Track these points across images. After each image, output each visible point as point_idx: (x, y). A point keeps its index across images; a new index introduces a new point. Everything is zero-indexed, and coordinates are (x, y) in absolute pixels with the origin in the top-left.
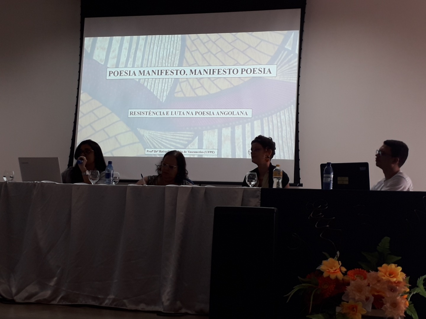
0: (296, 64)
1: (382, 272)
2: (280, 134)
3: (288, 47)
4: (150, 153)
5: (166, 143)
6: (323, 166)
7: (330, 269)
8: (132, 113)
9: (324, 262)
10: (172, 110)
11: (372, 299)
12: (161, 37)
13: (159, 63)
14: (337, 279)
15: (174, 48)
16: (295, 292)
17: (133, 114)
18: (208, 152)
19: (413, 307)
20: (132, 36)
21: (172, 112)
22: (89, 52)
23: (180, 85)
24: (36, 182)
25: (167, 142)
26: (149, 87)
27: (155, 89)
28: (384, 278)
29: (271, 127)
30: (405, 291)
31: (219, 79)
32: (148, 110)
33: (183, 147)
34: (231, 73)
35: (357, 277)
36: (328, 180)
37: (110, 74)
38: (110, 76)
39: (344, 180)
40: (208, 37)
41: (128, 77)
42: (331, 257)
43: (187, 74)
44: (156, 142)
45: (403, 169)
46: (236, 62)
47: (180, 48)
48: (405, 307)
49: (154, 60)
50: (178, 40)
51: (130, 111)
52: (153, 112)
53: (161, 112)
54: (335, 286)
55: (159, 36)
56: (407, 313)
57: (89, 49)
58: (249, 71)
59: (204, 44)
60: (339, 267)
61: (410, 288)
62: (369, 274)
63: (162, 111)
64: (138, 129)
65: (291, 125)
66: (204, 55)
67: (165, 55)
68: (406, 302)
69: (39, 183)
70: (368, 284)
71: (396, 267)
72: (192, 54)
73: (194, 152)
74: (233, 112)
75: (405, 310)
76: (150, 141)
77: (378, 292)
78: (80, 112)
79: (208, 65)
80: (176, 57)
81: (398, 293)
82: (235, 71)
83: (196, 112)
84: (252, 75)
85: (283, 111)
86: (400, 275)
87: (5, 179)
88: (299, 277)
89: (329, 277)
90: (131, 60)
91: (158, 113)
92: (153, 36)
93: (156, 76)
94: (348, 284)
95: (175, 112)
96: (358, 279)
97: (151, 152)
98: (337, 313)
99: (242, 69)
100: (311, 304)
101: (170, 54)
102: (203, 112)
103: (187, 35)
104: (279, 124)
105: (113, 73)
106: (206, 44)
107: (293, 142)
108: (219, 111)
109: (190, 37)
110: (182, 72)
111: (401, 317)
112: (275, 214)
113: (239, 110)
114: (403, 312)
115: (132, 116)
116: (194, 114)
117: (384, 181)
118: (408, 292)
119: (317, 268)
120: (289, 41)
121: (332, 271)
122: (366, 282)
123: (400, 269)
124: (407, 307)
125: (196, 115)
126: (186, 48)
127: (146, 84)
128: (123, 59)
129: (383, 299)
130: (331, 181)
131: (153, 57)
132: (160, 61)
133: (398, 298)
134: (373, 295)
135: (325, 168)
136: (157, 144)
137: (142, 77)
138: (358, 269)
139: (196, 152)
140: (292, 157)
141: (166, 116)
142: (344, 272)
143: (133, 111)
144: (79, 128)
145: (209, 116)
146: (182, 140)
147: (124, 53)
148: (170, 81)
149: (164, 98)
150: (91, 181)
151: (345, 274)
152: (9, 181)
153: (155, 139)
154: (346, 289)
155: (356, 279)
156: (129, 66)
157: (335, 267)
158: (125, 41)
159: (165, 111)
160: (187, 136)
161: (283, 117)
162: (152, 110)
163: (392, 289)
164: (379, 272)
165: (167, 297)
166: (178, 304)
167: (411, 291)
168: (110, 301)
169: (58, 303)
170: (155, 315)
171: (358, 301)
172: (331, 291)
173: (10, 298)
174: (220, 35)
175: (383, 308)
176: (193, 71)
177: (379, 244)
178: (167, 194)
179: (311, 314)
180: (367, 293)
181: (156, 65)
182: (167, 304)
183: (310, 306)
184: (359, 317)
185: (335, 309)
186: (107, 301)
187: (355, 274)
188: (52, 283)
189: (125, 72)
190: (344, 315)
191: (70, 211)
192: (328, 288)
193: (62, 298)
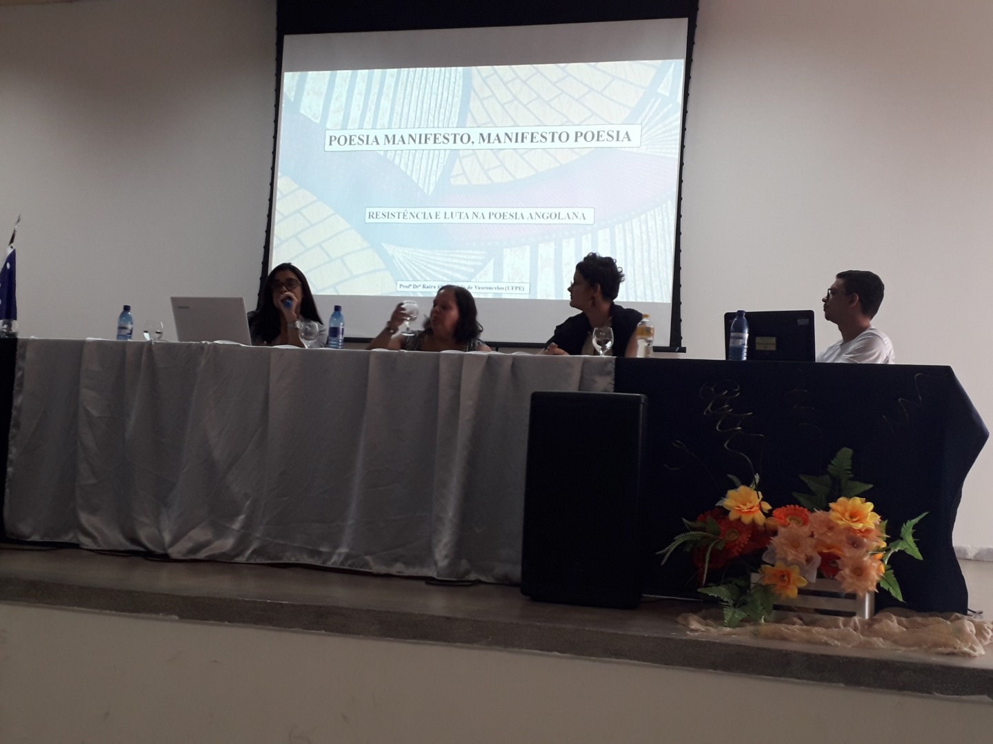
0: (679, 123)
1: (838, 512)
2: (646, 254)
3: (663, 90)
4: (405, 289)
5: (434, 270)
6: (729, 317)
7: (741, 506)
8: (371, 214)
9: (731, 493)
10: (446, 210)
11: (818, 560)
12: (425, 72)
13: (422, 122)
14: (754, 524)
15: (450, 93)
16: (677, 546)
17: (375, 216)
18: (513, 288)
19: (893, 576)
20: (371, 70)
21: (445, 213)
22: (292, 99)
23: (461, 162)
24: (204, 342)
25: (438, 269)
26: (403, 167)
27: (414, 169)
28: (840, 522)
29: (629, 241)
30: (879, 547)
31: (533, 151)
32: (402, 210)
33: (466, 279)
34: (555, 140)
35: (790, 519)
37: (331, 141)
38: (331, 144)
39: (768, 344)
40: (513, 70)
41: (364, 147)
42: (743, 484)
43: (473, 142)
44: (416, 268)
45: (875, 323)
46: (565, 120)
47: (461, 93)
48: (878, 575)
49: (412, 114)
50: (457, 78)
51: (368, 210)
52: (411, 213)
53: (425, 213)
54: (750, 536)
55: (421, 69)
56: (882, 585)
57: (293, 94)
58: (589, 136)
59: (505, 84)
60: (758, 503)
61: (888, 541)
62: (814, 514)
63: (427, 211)
64: (383, 244)
65: (667, 238)
66: (506, 106)
67: (433, 105)
68: (880, 565)
69: (210, 345)
70: (810, 533)
71: (862, 503)
72: (483, 105)
73: (487, 288)
74: (559, 213)
75: (877, 581)
76: (405, 267)
77: (829, 547)
78: (276, 213)
79: (513, 124)
80: (453, 110)
81: (864, 550)
82: (564, 137)
83: (490, 213)
84: (595, 143)
85: (652, 212)
86: (870, 518)
87: (147, 336)
88: (684, 519)
89: (739, 520)
90: (370, 115)
91: (420, 216)
92: (411, 69)
93: (417, 146)
94: (775, 533)
95: (452, 213)
96: (793, 525)
97: (406, 287)
98: (752, 585)
99: (577, 133)
100: (706, 568)
101: (443, 103)
102: (504, 213)
103: (473, 68)
104: (645, 237)
105: (337, 140)
106: (509, 85)
107: (669, 271)
108: (533, 211)
109: (479, 72)
110: (465, 139)
111: (869, 592)
112: (641, 405)
113: (570, 211)
114: (875, 584)
115: (372, 220)
116: (487, 216)
117: (841, 345)
118: (884, 548)
119: (716, 503)
120: (665, 79)
121: (745, 509)
122: (806, 530)
123: (870, 506)
124: (882, 575)
125: (490, 218)
126: (472, 92)
127: (397, 161)
128: (355, 113)
129: (837, 561)
130: (744, 345)
131: (411, 110)
132: (423, 117)
133: (865, 559)
134: (821, 554)
136: (417, 272)
137: (390, 146)
138: (792, 506)
139: (490, 288)
140: (668, 299)
141: (434, 220)
142: (767, 512)
143: (374, 210)
144: (275, 241)
145: (514, 221)
146: (466, 265)
147: (358, 100)
148: (442, 155)
149: (432, 188)
150: (303, 341)
151: (768, 515)
152: (154, 340)
153: (414, 264)
154: (771, 541)
155: (789, 524)
156: (365, 126)
157: (750, 503)
158: (358, 79)
159: (433, 211)
160: (473, 257)
161: (651, 223)
162: (409, 210)
163: (855, 541)
164: (831, 512)
165: (444, 553)
166: (464, 564)
167: (889, 547)
168: (342, 558)
169: (247, 560)
170: (422, 584)
171: (792, 564)
172: (742, 546)
173: (160, 551)
174: (535, 68)
175: (837, 577)
176: (485, 136)
177: (833, 462)
178: (443, 367)
179: (706, 586)
180: (808, 548)
181: (417, 125)
182: (443, 564)
183: (704, 571)
184: (793, 593)
185: (749, 577)
186: (335, 558)
187: (786, 516)
188: (236, 526)
189: (359, 138)
190: (765, 589)
191: (267, 395)
192: (737, 539)
193: (254, 552)
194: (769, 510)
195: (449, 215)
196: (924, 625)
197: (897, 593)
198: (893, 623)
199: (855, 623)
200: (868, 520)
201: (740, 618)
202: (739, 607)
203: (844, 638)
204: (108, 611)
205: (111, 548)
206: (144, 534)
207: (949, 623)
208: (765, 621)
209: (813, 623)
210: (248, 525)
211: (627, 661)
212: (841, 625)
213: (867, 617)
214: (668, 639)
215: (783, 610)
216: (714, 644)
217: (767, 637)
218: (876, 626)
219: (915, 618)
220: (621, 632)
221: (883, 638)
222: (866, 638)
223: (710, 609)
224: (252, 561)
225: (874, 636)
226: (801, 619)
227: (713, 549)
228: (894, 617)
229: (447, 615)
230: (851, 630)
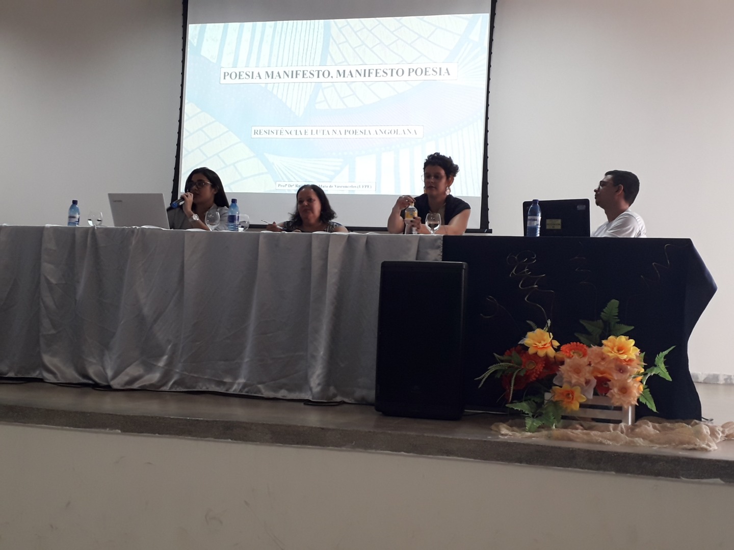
0: (485, 61)
1: (609, 347)
3: (474, 37)
4: (282, 188)
6: (526, 205)
7: (537, 344)
8: (256, 131)
9: (529, 334)
10: (312, 128)
11: (594, 382)
12: (295, 24)
13: (294, 61)
14: (547, 357)
15: (314, 39)
16: (491, 374)
17: (258, 133)
18: (363, 187)
19: (649, 393)
20: (255, 23)
21: (312, 131)
22: (195, 45)
23: (323, 92)
24: (134, 227)
25: (307, 172)
26: (279, 96)
27: (288, 97)
28: (610, 354)
30: (639, 372)
31: (377, 83)
32: (279, 129)
33: (328, 180)
34: (393, 75)
35: (574, 353)
36: (534, 223)
37: (225, 76)
39: (556, 224)
40: (361, 22)
41: (250, 80)
42: (538, 327)
43: (332, 77)
44: (291, 172)
46: (400, 59)
47: (322, 39)
48: (638, 392)
49: (285, 55)
50: (320, 28)
51: (254, 128)
52: (286, 131)
53: (296, 131)
54: (544, 365)
55: (292, 21)
56: (641, 400)
57: (196, 40)
58: (419, 72)
59: (356, 33)
60: (550, 341)
61: (645, 368)
62: (591, 349)
63: (298, 129)
64: (265, 154)
65: (478, 147)
66: (356, 49)
67: (301, 49)
68: (639, 386)
69: (139, 229)
70: (588, 363)
71: (626, 340)
72: (339, 49)
73: (344, 187)
74: (397, 130)
75: (637, 397)
76: (283, 172)
77: (602, 373)
78: (184, 130)
79: (362, 63)
80: (317, 53)
81: (628, 374)
82: (400, 72)
83: (345, 131)
84: (423, 77)
85: (467, 128)
86: (632, 351)
87: (91, 223)
88: (495, 354)
89: (536, 354)
90: (254, 56)
91: (293, 133)
92: (285, 22)
93: (290, 80)
94: (562, 363)
95: (317, 131)
96: (576, 356)
97: (283, 186)
98: (546, 402)
99: (409, 70)
100: (512, 390)
101: (309, 47)
102: (356, 131)
103: (332, 21)
105: (229, 75)
106: (359, 33)
107: (480, 172)
108: (378, 129)
109: (336, 23)
110: (326, 74)
111: (632, 405)
112: (464, 270)
113: (405, 128)
114: (636, 399)
115: (256, 136)
116: (343, 132)
117: (607, 225)
118: (642, 373)
119: (519, 342)
120: (475, 28)
121: (540, 345)
122: (585, 360)
123: (632, 342)
124: (641, 393)
125: (345, 134)
126: (331, 39)
127: (275, 91)
128: (243, 54)
129: (609, 383)
130: (538, 225)
131: (285, 52)
132: (294, 58)
133: (629, 381)
134: (596, 378)
135: (529, 208)
136: (292, 175)
137: (270, 80)
138: (575, 343)
139: (346, 187)
140: (478, 193)
141: (303, 136)
142: (556, 348)
143: (259, 128)
144: (184, 152)
145: (363, 136)
146: (328, 169)
147: (245, 45)
148: (309, 87)
149: (301, 111)
151: (557, 350)
154: (560, 369)
155: (573, 356)
156: (251, 64)
157: (544, 341)
158: (245, 30)
159: (303, 129)
160: (333, 164)
161: (466, 137)
162: (285, 128)
163: (622, 368)
164: (603, 347)
165: (317, 382)
166: (332, 390)
167: (646, 372)
168: (240, 387)
169: (170, 389)
170: (302, 404)
171: (575, 385)
172: (538, 373)
173: (105, 384)
174: (377, 20)
175: (608, 395)
176: (341, 72)
177: (604, 310)
178: (315, 244)
179: (512, 403)
180: (587, 373)
181: (290, 64)
182: (316, 389)
183: (510, 392)
184: (575, 406)
185: (544, 395)
186: (235, 387)
187: (571, 350)
188: (161, 364)
189: (246, 74)
190: (555, 404)
191: (182, 267)
192: (534, 368)
193: (175, 383)
194: (558, 346)
195: (314, 132)
196: (672, 429)
197: (652, 406)
198: (649, 427)
199: (622, 428)
200: (631, 352)
201: (538, 426)
202: (537, 417)
203: (615, 439)
204: (68, 428)
205: (68, 382)
206: (91, 371)
207: (690, 426)
208: (556, 427)
209: (591, 428)
210: (170, 363)
211: (455, 458)
212: (611, 429)
213: (630, 423)
214: (485, 441)
215: (568, 420)
216: (519, 444)
217: (557, 439)
218: (637, 430)
219: (665, 424)
220: (451, 437)
221: (643, 439)
222: (630, 439)
223: (516, 419)
224: (174, 390)
225: (636, 437)
226: (582, 426)
227: (516, 376)
228: (650, 424)
229: (322, 426)
230: (620, 433)
